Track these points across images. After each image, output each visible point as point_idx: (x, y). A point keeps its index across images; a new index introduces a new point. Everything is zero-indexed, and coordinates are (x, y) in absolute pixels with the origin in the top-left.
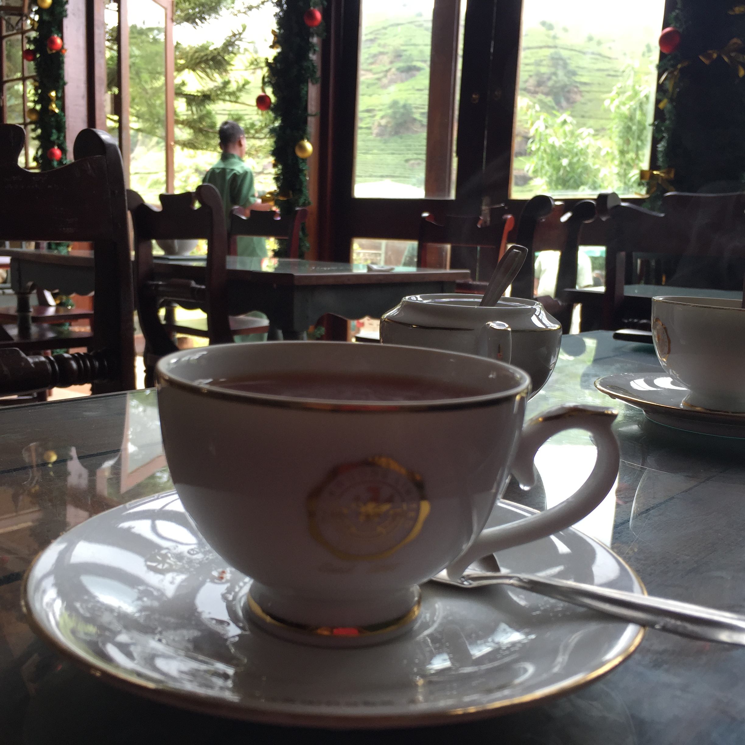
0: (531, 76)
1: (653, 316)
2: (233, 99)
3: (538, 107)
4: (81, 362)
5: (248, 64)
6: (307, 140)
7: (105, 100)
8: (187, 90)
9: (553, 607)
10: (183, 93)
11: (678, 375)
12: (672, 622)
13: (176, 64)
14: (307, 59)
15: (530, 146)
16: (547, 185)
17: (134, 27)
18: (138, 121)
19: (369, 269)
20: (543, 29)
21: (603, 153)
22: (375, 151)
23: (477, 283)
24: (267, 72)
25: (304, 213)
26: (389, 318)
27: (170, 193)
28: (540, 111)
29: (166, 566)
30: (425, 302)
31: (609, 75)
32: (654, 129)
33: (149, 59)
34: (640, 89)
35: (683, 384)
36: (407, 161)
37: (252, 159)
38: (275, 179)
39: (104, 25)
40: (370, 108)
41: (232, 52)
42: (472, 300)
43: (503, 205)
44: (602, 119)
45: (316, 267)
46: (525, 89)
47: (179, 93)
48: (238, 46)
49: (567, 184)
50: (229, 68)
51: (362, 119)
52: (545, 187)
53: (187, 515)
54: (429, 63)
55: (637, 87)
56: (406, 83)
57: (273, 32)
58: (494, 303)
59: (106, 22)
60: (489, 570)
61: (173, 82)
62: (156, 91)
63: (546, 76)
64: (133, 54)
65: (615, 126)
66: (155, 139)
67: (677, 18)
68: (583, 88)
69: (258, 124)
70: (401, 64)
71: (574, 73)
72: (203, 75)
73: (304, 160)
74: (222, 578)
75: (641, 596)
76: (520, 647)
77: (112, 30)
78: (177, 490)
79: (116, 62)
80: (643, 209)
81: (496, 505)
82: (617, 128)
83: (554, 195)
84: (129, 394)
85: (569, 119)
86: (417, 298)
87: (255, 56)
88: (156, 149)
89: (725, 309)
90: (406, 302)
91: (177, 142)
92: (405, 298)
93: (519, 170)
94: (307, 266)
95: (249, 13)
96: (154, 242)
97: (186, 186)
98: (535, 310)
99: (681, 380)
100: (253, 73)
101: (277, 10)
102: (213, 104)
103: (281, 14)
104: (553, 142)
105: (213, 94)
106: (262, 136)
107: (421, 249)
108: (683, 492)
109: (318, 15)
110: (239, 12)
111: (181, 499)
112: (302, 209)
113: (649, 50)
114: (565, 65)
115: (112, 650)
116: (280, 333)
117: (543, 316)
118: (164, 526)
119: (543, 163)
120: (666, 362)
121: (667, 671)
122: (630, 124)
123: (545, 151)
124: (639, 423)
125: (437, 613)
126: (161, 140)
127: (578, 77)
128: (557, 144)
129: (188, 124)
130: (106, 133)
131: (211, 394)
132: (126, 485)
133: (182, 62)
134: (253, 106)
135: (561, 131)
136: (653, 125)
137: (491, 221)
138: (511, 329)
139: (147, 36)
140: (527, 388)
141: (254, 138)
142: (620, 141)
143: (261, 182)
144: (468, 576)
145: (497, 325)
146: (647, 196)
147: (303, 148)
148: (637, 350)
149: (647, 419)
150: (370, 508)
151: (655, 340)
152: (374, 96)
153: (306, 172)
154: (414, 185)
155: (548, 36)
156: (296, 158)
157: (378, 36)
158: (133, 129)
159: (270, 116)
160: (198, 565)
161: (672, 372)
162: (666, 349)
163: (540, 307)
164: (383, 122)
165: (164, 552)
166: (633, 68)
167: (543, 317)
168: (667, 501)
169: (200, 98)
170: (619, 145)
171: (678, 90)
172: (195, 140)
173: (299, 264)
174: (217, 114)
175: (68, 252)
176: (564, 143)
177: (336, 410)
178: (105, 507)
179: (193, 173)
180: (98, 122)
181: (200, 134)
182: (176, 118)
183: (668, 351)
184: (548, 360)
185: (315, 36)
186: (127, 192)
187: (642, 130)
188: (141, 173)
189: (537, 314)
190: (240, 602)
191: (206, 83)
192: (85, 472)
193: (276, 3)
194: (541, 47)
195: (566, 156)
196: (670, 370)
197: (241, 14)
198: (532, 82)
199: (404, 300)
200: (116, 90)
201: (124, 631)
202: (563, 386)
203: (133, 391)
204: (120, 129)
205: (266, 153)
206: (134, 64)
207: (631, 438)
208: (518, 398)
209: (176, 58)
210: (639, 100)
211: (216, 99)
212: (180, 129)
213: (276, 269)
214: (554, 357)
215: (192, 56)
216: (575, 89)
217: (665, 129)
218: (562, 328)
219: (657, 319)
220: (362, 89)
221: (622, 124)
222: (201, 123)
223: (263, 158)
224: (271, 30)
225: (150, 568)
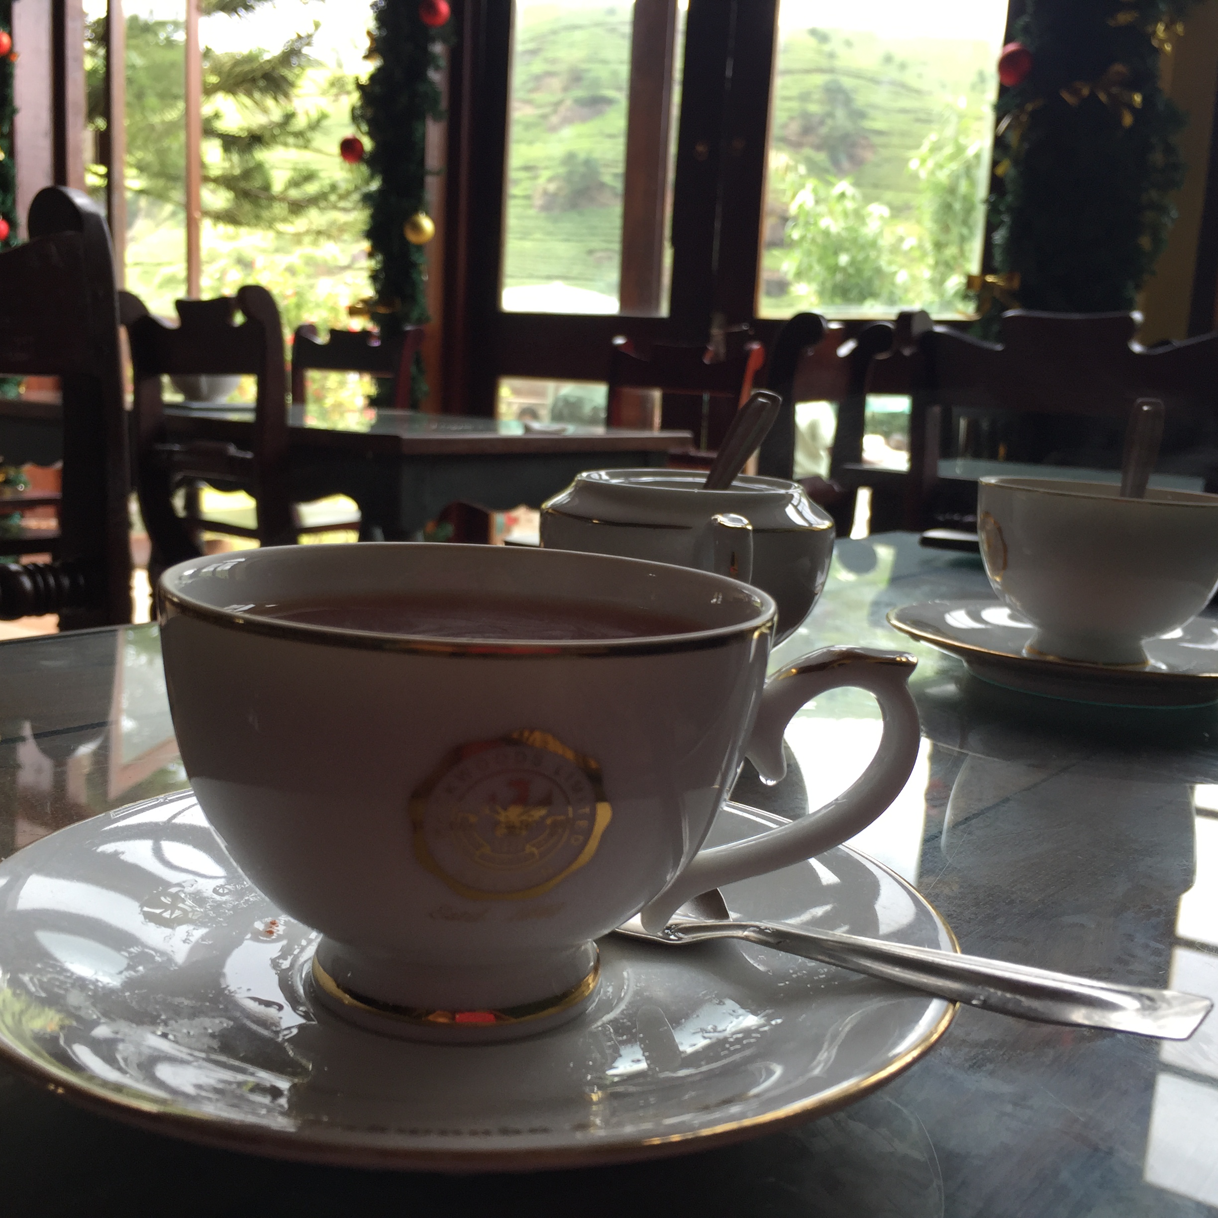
0: (792, 118)
1: (981, 509)
2: (301, 142)
3: (802, 169)
4: (39, 578)
5: (327, 87)
6: (424, 214)
7: (84, 141)
8: (222, 126)
9: (813, 972)
10: (216, 132)
11: (1018, 603)
12: (998, 994)
13: (204, 83)
14: (424, 78)
15: (791, 232)
16: (817, 296)
17: (134, 19)
18: (138, 177)
19: (527, 429)
20: (813, 42)
21: (906, 246)
22: (538, 236)
23: (703, 454)
24: (359, 99)
25: (419, 335)
26: (555, 508)
27: (194, 297)
28: (807, 176)
29: (177, 913)
30: (614, 481)
31: (917, 120)
32: (989, 207)
33: (158, 72)
34: (967, 143)
35: (1028, 618)
36: (591, 252)
37: (334, 244)
38: (372, 277)
39: (83, 15)
40: (531, 164)
41: (298, 66)
42: (690, 479)
43: (745, 328)
44: (905, 190)
45: (438, 425)
46: (783, 139)
47: (209, 131)
48: (307, 55)
49: (849, 295)
50: (291, 90)
51: (517, 182)
52: (814, 300)
53: (212, 829)
54: (625, 92)
55: (961, 140)
56: (590, 124)
57: (370, 33)
58: (727, 486)
59: (85, 11)
60: (710, 916)
61: (199, 112)
62: (170, 128)
63: (815, 120)
64: (131, 63)
65: (926, 203)
66: (168, 208)
67: (1026, 30)
68: (876, 140)
69: (343, 186)
70: (580, 93)
71: (862, 115)
72: (247, 100)
73: (420, 247)
74: (270, 933)
75: (950, 954)
76: (758, 1039)
77: (98, 22)
78: (195, 790)
79: (103, 76)
80: (969, 337)
81: (721, 808)
82: (928, 206)
83: (828, 313)
84: (120, 633)
85: (851, 191)
86: (600, 475)
87: (338, 73)
88: (171, 223)
89: (1095, 498)
90: (582, 481)
91: (206, 213)
92: (581, 476)
93: (772, 270)
94: (425, 423)
96: (166, 379)
97: (221, 287)
98: (792, 496)
99: (1023, 611)
100: (335, 100)
102: (266, 151)
103: (383, 4)
104: (827, 227)
105: (267, 134)
106: (350, 205)
107: (613, 398)
108: (1025, 790)
109: (444, 9)
111: (201, 805)
112: (417, 329)
113: (982, 78)
114: (848, 101)
115: (83, 1054)
116: (378, 532)
117: (805, 505)
118: (173, 850)
119: (810, 261)
120: (1000, 583)
121: (992, 1073)
122: (951, 200)
123: (813, 241)
124: (957, 680)
125: (625, 987)
126: (178, 209)
127: (868, 121)
128: (834, 229)
129: (226, 182)
130: (85, 195)
131: (250, 627)
132: (117, 785)
133: (213, 79)
134: (333, 155)
135: (838, 208)
136: (986, 201)
137: (727, 353)
138: (753, 526)
139: (156, 35)
140: (771, 620)
141: (335, 207)
142: (935, 227)
143: (348, 284)
144: (677, 925)
145: (729, 520)
146: (976, 317)
147: (417, 228)
148: (957, 565)
149: (971, 673)
150: (514, 814)
151: (984, 548)
152: (538, 145)
153: (423, 268)
154: (602, 292)
155: (819, 52)
156: (406, 243)
157: (544, 46)
158: (130, 189)
159: (362, 172)
160: (231, 912)
161: (1010, 599)
162: (1000, 562)
163: (800, 491)
164: (552, 187)
165: (174, 890)
166: (956, 110)
167: (805, 508)
168: (998, 804)
169: (244, 141)
170: (933, 233)
171: (1027, 147)
172: (238, 210)
173: (410, 420)
174: (272, 167)
175: (19, 394)
176: (844, 228)
177: (461, 653)
178: (75, 818)
179: (232, 265)
180: (69, 175)
181: (246, 201)
182: (203, 172)
183: (1002, 565)
184: (812, 578)
185: (439, 41)
186: (119, 295)
187: (969, 209)
188: (146, 264)
189: (795, 504)
190: (301, 971)
191: (255, 116)
192: (47, 764)
194: (808, 71)
195: (847, 250)
196: (1007, 596)
198: (795, 127)
199: (579, 479)
200: (101, 123)
201: (103, 1020)
202: (838, 622)
203: (129, 626)
204: (109, 189)
205: (355, 234)
206: (133, 80)
207: (944, 705)
208: (756, 634)
209: (204, 74)
210: (966, 161)
211: (271, 142)
212: (213, 191)
213: (373, 427)
214: (822, 573)
215: (230, 72)
216: (864, 142)
217: (1006, 209)
218: (835, 527)
219: (987, 514)
220: (516, 132)
221: (938, 199)
222: (247, 183)
223: (351, 243)
224: (367, 31)
225: (149, 917)
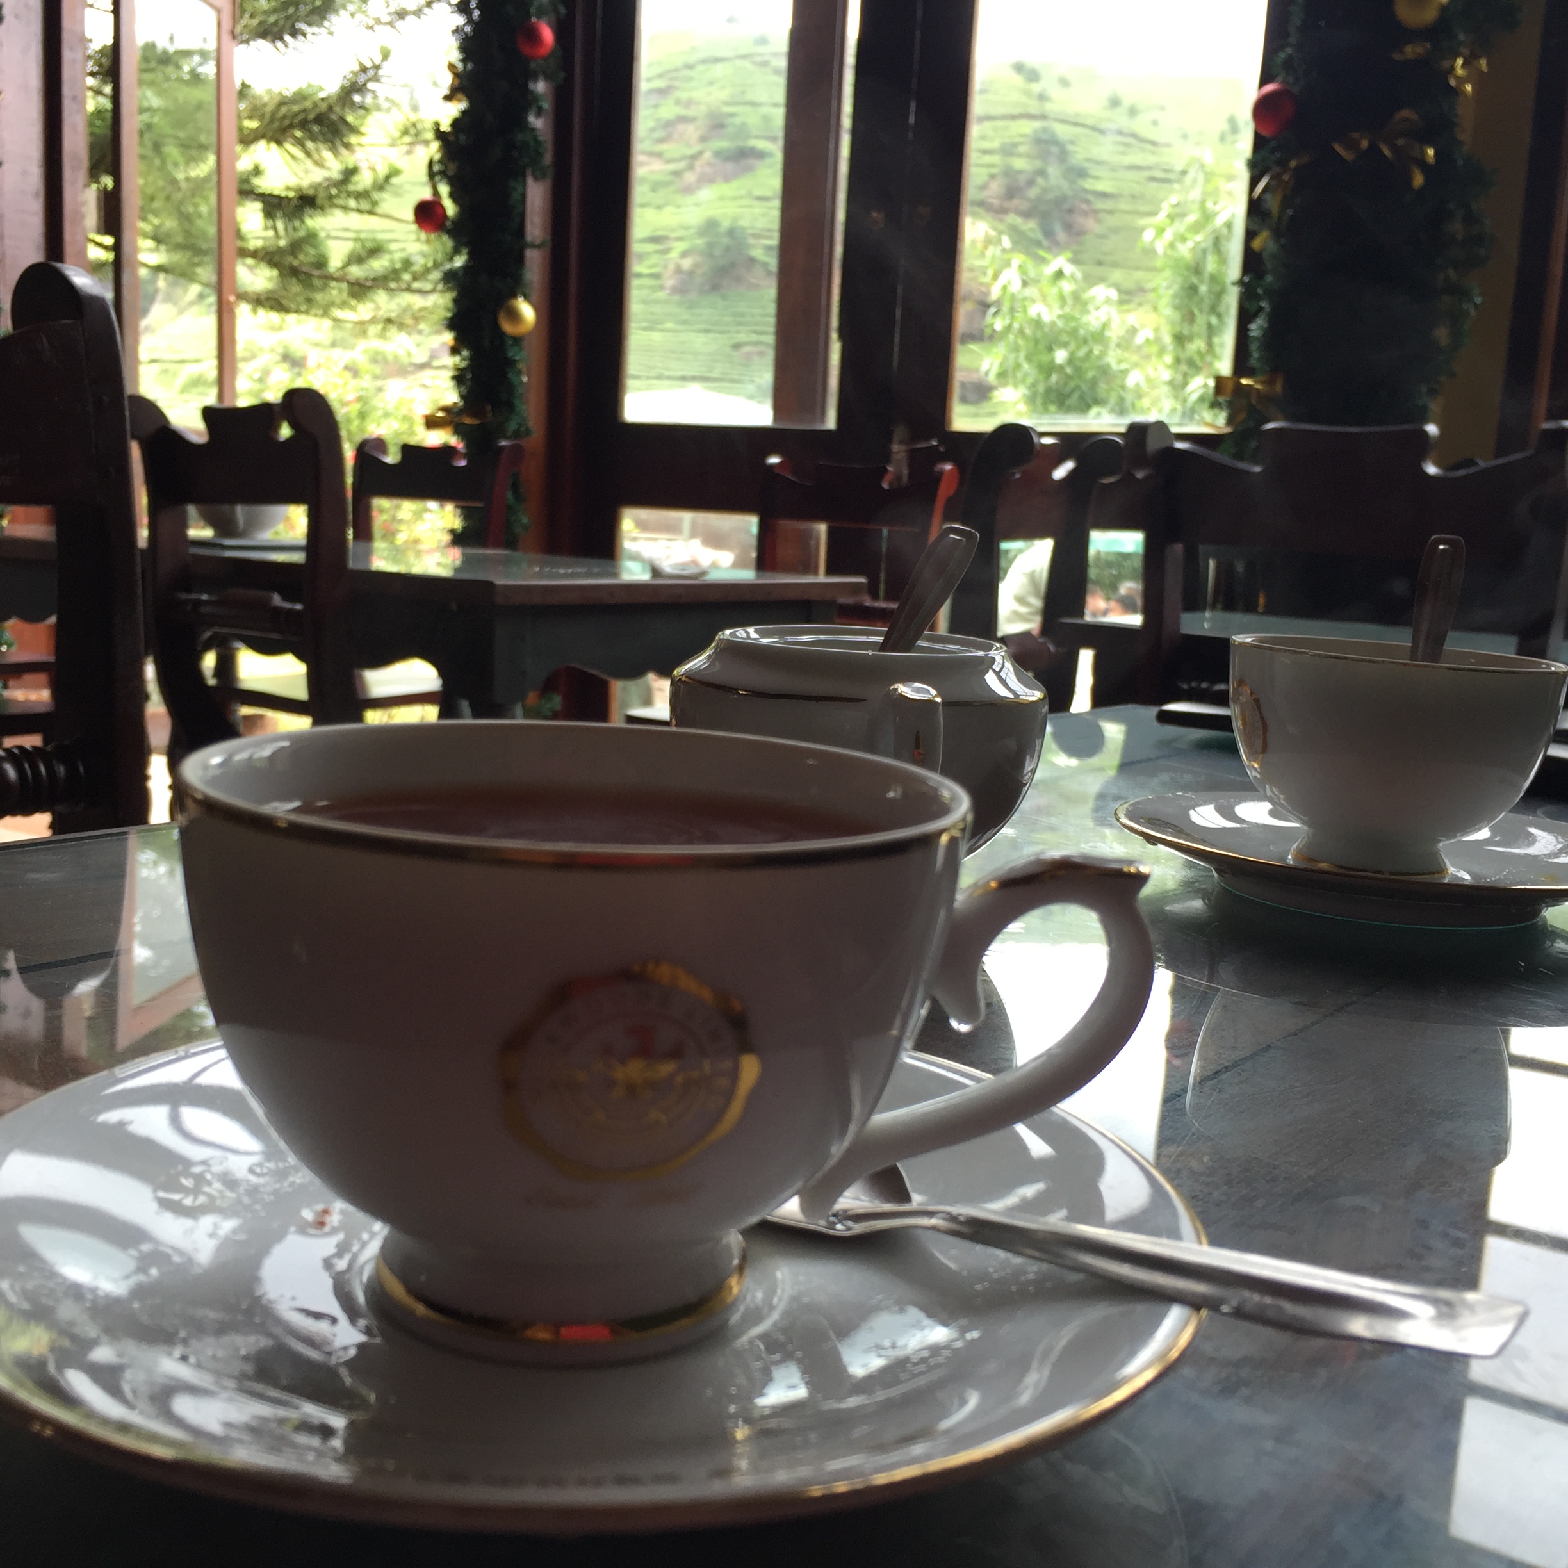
0: (993, 177)
1: (1234, 674)
2: (365, 205)
3: (1006, 242)
4: (26, 766)
5: (398, 134)
6: (523, 298)
7: (84, 203)
8: (264, 184)
9: (1019, 1271)
10: (256, 192)
11: (1282, 796)
12: (1255, 1298)
13: (241, 129)
14: (523, 125)
15: (992, 322)
16: (1026, 403)
17: (150, 47)
18: (157, 250)
19: (655, 572)
20: (1018, 80)
21: (1139, 339)
22: (669, 325)
23: (882, 605)
24: (439, 151)
25: (517, 452)
26: (689, 675)
27: (227, 404)
28: (1012, 250)
29: (202, 1199)
30: (765, 641)
31: (1153, 179)
32: (1243, 291)
33: (181, 117)
34: (1217, 208)
35: (1295, 815)
36: (737, 346)
37: (407, 336)
38: (455, 378)
39: (85, 41)
40: (658, 233)
41: (362, 107)
42: (863, 638)
43: (934, 443)
44: (1137, 268)
45: (541, 568)
46: (982, 204)
47: (247, 192)
48: (373, 92)
49: (1068, 402)
50: (353, 139)
51: (641, 257)
52: (1023, 407)
53: (247, 1090)
54: (781, 143)
55: (1209, 205)
56: (735, 184)
57: (452, 67)
58: (910, 646)
59: (88, 35)
60: (887, 1199)
61: (233, 167)
62: (198, 186)
63: (1022, 179)
64: (145, 104)
65: (1165, 284)
66: (195, 289)
67: (1288, 65)
68: (1100, 205)
69: (419, 262)
70: (723, 144)
71: (1082, 173)
72: (296, 151)
73: (517, 340)
74: (322, 1224)
75: (1195, 1246)
76: (948, 1358)
77: (102, 52)
78: (224, 1039)
79: (109, 121)
80: (1219, 456)
81: (900, 1061)
82: (1167, 288)
83: (1041, 424)
84: (134, 835)
85: (1069, 269)
86: (748, 633)
87: (413, 118)
88: (196, 309)
89: (1377, 662)
90: (724, 641)
91: (242, 297)
92: (723, 634)
93: (968, 370)
94: (524, 565)
95: (400, 24)
96: (191, 509)
97: (262, 391)
98: (993, 660)
99: (1288, 807)
100: (409, 152)
101: (460, 20)
102: (320, 216)
103: (468, 29)
104: (1039, 315)
105: (322, 194)
106: (428, 286)
107: (763, 532)
108: (1290, 1035)
109: (547, 34)
110: (378, 21)
111: (233, 1058)
112: (514, 445)
113: (1234, 128)
114: (1063, 156)
115: (79, 1382)
116: (465, 705)
117: (1009, 671)
118: (196, 1118)
119: (1017, 358)
120: (1259, 770)
121: (1248, 1400)
122: (1195, 280)
123: (1021, 331)
124: (1204, 895)
125: (779, 1291)
126: (208, 291)
127: (1090, 181)
128: (1047, 318)
129: (268, 256)
130: (84, 272)
131: (295, 831)
132: (127, 1033)
133: (253, 124)
134: (406, 222)
135: (1053, 291)
136: (1240, 283)
137: (911, 475)
138: (942, 699)
139: (178, 67)
140: (964, 819)
141: (409, 289)
142: (1176, 316)
143: (424, 386)
144: (845, 1211)
145: (912, 691)
146: (1228, 430)
147: (515, 316)
148: (1204, 746)
149: (1221, 886)
150: (635, 1070)
151: (1237, 725)
152: (669, 209)
153: (521, 366)
154: (751, 397)
155: (1027, 93)
156: (500, 335)
157: (676, 84)
158: (145, 265)
159: (444, 244)
160: (272, 1198)
161: (1272, 790)
162: (1259, 744)
163: (1003, 654)
164: (686, 264)
165: (197, 1170)
166: (1202, 166)
167: (1009, 674)
168: (1256, 1054)
169: (293, 203)
170: (1172, 323)
171: (1291, 213)
172: (283, 293)
173: (506, 562)
174: (329, 237)
176: (1059, 317)
177: (566, 863)
178: (70, 1076)
179: (277, 363)
180: (69, 249)
181: (294, 280)
182: (239, 244)
183: (1261, 749)
184: (1018, 765)
185: (541, 78)
186: (130, 403)
187: (1219, 294)
188: (164, 361)
189: (997, 669)
190: (361, 1273)
191: (307, 171)
192: (37, 1005)
193: (457, 5)
194: (1013, 117)
195: (1065, 345)
196: (1268, 787)
197: (381, 26)
198: (996, 188)
199: (721, 637)
200: (108, 182)
201: (104, 1338)
202: (1053, 820)
203: (144, 827)
204: (117, 265)
205: (435, 324)
206: (149, 126)
208: (944, 839)
209: (240, 118)
210: (1214, 231)
211: (327, 205)
212: (250, 268)
213: (457, 570)
214: (1032, 757)
215: (273, 114)
216: (1084, 207)
217: (1264, 292)
218: (1047, 698)
219: (1241, 682)
220: (639, 193)
221: (1180, 280)
222: (296, 257)
223: (429, 334)
224: (447, 64)
225: (165, 1204)
